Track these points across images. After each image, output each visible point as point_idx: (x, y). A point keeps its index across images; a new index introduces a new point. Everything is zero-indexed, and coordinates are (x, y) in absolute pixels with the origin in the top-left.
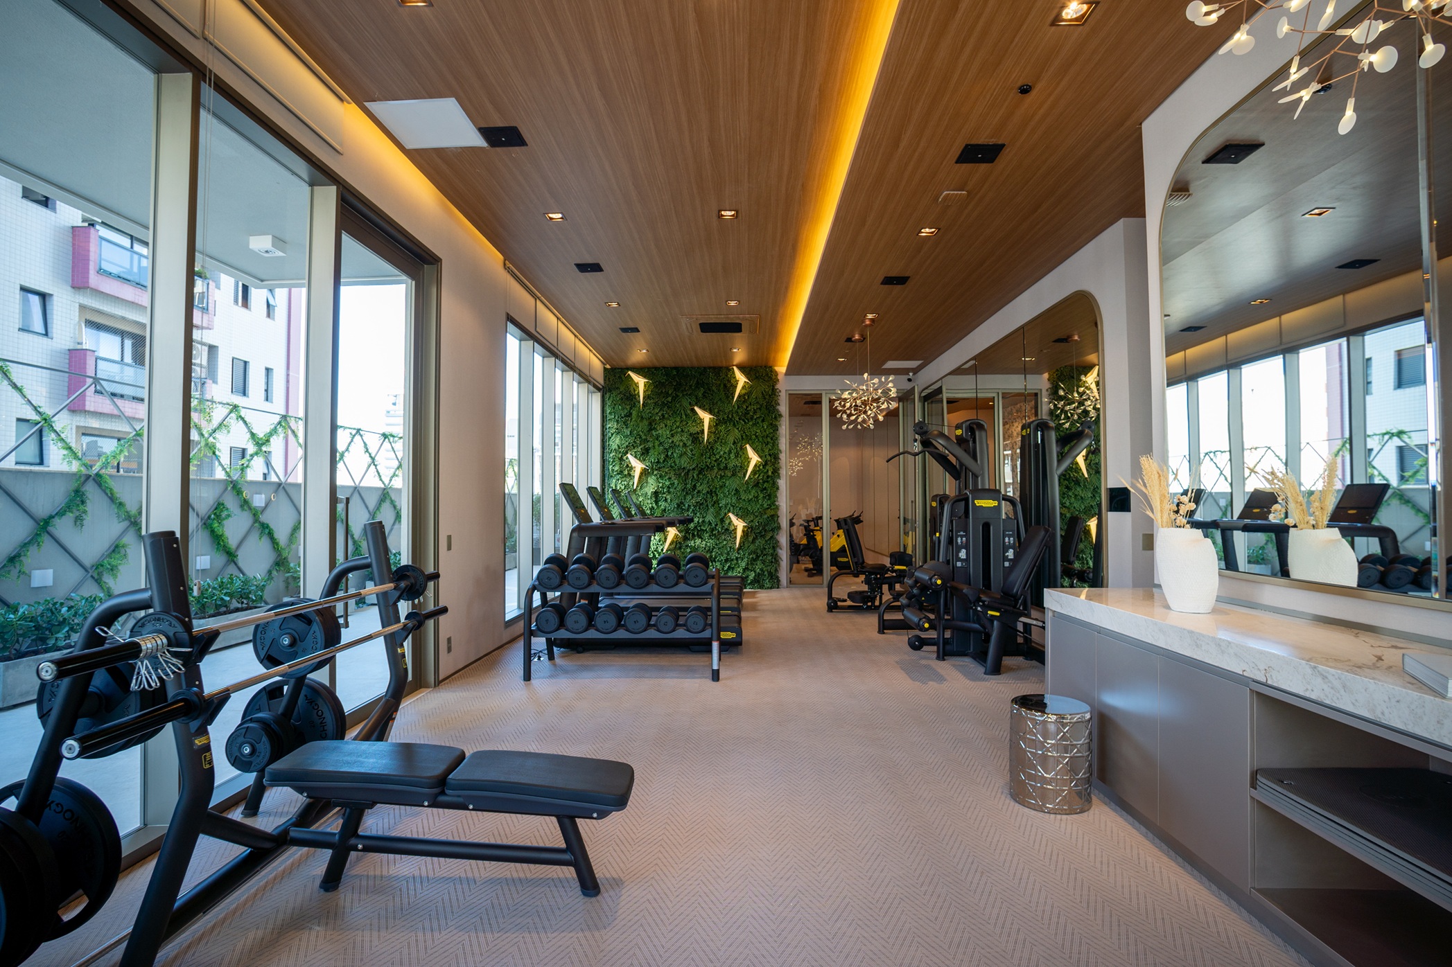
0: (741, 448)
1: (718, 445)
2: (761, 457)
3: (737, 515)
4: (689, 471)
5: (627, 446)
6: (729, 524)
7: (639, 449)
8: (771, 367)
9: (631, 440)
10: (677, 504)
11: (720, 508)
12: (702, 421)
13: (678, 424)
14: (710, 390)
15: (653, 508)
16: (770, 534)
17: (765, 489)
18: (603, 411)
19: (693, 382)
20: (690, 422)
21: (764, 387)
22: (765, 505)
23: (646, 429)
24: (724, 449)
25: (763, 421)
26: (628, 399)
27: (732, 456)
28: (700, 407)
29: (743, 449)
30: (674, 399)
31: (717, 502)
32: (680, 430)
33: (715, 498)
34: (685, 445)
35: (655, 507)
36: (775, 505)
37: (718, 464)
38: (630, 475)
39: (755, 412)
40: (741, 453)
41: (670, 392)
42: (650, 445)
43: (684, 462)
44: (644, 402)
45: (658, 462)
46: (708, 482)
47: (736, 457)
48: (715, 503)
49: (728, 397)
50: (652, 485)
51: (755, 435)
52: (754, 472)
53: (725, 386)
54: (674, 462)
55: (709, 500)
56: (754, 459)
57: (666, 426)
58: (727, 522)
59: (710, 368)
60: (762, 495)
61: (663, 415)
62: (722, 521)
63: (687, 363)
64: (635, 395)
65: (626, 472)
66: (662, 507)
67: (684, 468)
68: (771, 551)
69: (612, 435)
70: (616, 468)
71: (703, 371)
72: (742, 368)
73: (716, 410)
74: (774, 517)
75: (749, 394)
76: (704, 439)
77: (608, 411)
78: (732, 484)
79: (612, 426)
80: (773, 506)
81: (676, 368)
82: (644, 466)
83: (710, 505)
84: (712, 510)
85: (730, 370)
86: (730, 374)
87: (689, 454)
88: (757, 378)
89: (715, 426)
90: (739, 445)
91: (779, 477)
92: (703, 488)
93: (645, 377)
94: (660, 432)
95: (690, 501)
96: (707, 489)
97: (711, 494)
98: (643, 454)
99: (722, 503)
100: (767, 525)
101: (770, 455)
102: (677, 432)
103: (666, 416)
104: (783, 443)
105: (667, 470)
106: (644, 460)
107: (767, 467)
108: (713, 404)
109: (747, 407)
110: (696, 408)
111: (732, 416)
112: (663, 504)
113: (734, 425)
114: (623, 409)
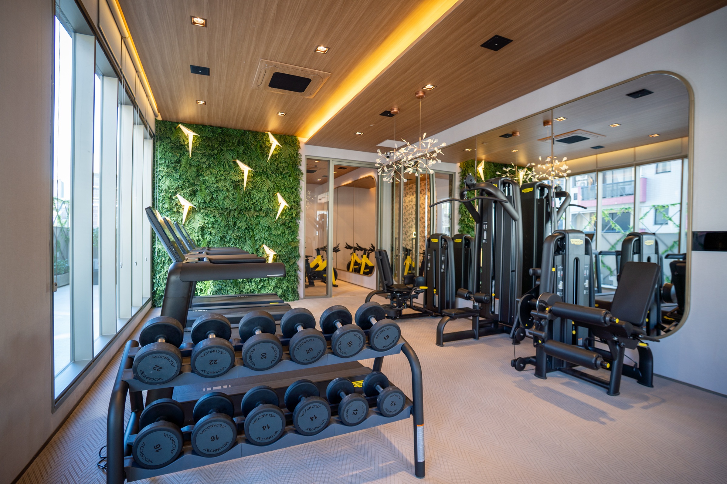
0: (273, 195)
1: (254, 192)
2: (288, 203)
3: (269, 246)
4: (230, 211)
5: (176, 188)
6: (263, 253)
7: (188, 191)
8: (296, 137)
9: (181, 182)
10: (221, 237)
11: (256, 241)
12: (242, 173)
13: (222, 173)
14: (249, 148)
15: (199, 240)
16: (293, 261)
17: (290, 227)
18: (154, 156)
19: (236, 141)
20: (232, 173)
21: (291, 151)
22: (290, 239)
23: (194, 174)
24: (259, 195)
25: (290, 176)
26: (177, 148)
27: (266, 201)
28: (241, 161)
29: (274, 195)
30: (219, 153)
31: (253, 236)
32: (223, 177)
33: (251, 233)
34: (227, 190)
35: (202, 239)
36: (297, 239)
37: (255, 207)
38: (178, 212)
39: (284, 169)
40: (273, 199)
41: (216, 146)
42: (199, 188)
43: (227, 204)
44: (193, 152)
45: (204, 203)
46: (246, 221)
47: (269, 202)
48: (251, 237)
49: (263, 156)
50: (198, 221)
51: (283, 186)
52: (282, 214)
53: (261, 147)
54: (218, 203)
55: (247, 234)
56: (282, 203)
57: (211, 174)
58: (261, 251)
59: (249, 131)
60: (287, 232)
61: (209, 165)
62: (257, 250)
63: (232, 124)
64: (185, 145)
65: (175, 209)
66: (208, 240)
67: (227, 209)
68: (294, 273)
69: (162, 177)
70: (166, 206)
71: (245, 132)
72: (275, 135)
73: (254, 164)
74: (296, 248)
75: (280, 154)
76: (243, 186)
77: (159, 157)
78: (265, 222)
79: (162, 169)
80: (295, 240)
81: (221, 128)
82: (192, 206)
83: (247, 239)
84: (249, 242)
85: (264, 135)
86: (265, 138)
87: (231, 197)
88: (285, 143)
89: (254, 175)
90: (271, 193)
91: (299, 219)
92: (242, 224)
93: (194, 131)
94: (207, 178)
95: (231, 234)
96: (246, 226)
97: (248, 230)
98: (191, 195)
99: (258, 237)
100: (290, 254)
101: (294, 202)
102: (221, 179)
103: (212, 165)
104: (303, 194)
105: (212, 209)
106: (192, 200)
107: (292, 211)
108: (251, 160)
109: (278, 165)
110: (238, 162)
111: (266, 170)
112: (208, 237)
113: (267, 177)
114: (173, 156)
